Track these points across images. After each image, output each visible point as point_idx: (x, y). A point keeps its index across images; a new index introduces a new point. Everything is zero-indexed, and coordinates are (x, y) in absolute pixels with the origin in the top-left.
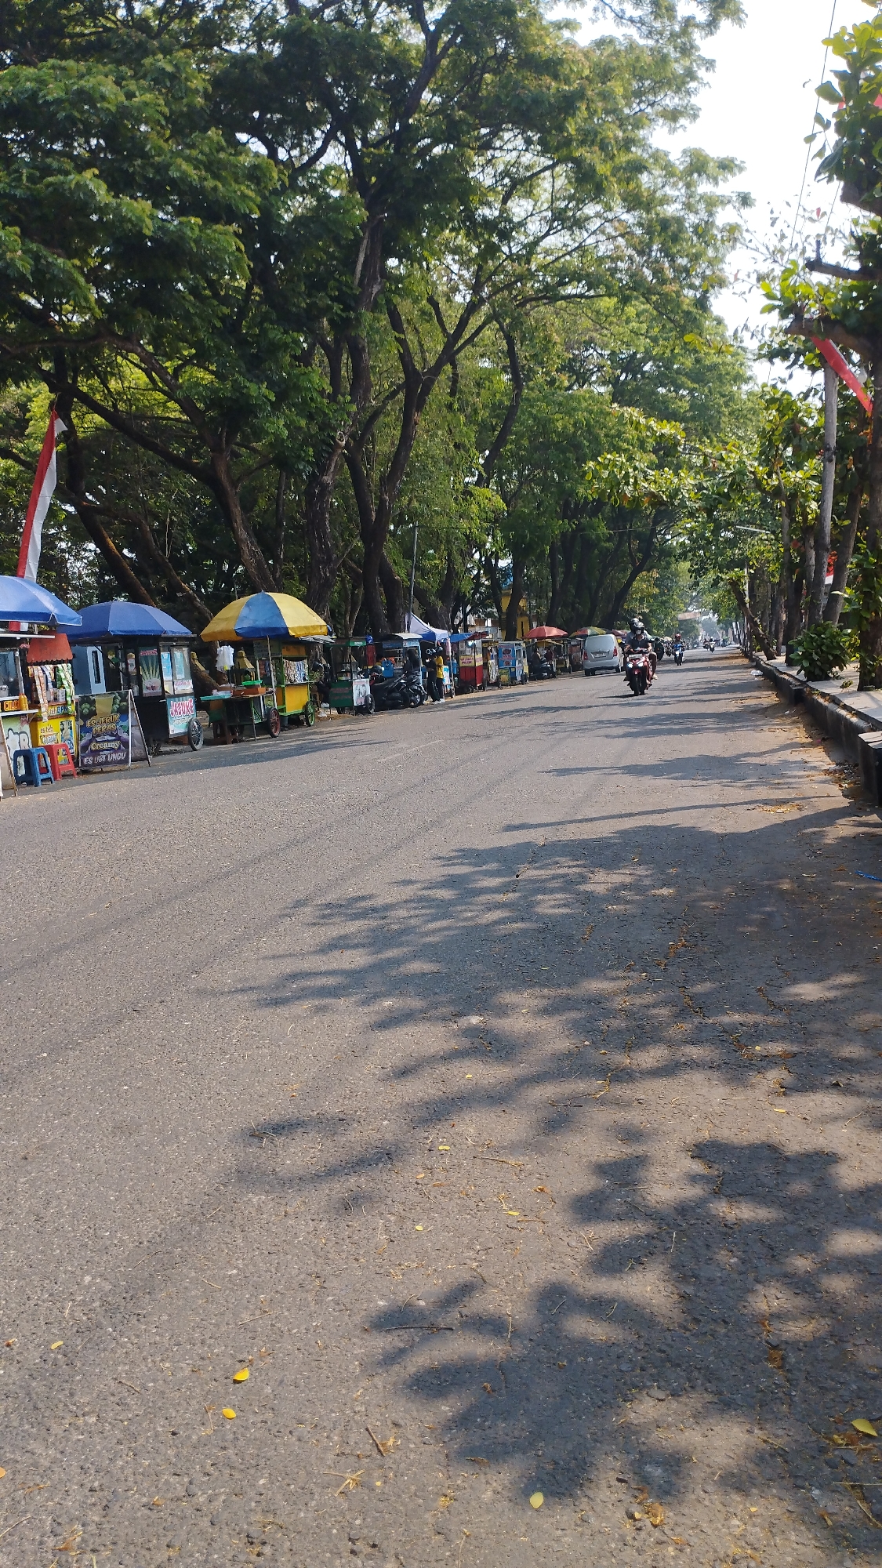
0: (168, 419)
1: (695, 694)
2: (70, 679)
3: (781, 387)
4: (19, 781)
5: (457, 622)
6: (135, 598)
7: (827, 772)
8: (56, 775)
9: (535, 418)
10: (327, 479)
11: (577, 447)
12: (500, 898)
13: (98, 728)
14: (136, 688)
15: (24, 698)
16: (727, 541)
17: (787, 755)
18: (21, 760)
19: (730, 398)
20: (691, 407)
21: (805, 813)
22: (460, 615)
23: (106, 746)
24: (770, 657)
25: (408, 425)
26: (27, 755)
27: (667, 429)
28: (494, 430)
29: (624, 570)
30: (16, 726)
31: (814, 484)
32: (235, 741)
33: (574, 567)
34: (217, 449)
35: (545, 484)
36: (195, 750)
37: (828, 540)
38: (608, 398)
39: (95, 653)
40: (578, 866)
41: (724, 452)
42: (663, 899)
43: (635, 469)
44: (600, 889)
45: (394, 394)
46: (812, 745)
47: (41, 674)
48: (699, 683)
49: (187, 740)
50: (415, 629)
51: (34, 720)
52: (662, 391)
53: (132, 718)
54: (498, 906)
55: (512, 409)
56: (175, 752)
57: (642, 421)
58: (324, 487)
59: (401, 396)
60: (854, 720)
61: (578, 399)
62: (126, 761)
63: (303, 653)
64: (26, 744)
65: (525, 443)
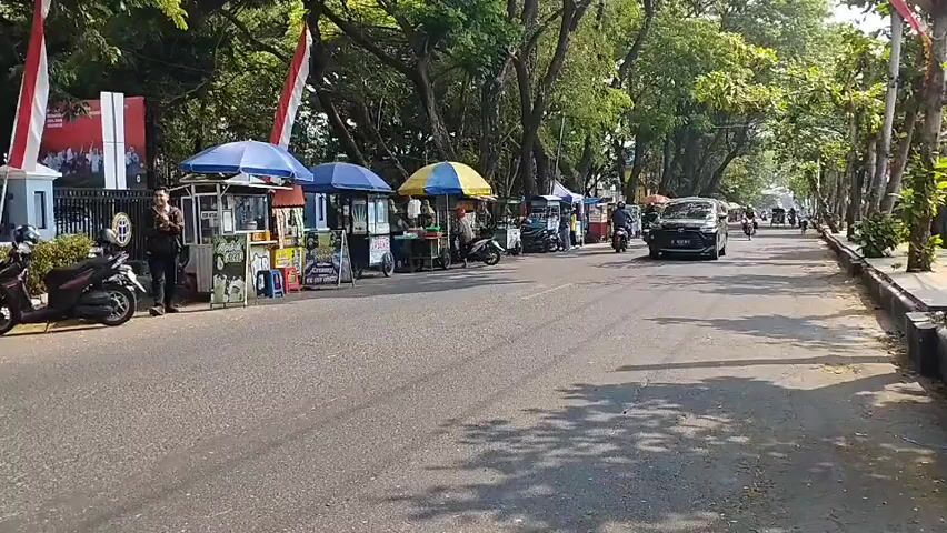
0: (387, 28)
1: (771, 258)
2: (301, 219)
3: (856, 26)
4: (259, 293)
5: (589, 186)
6: (353, 160)
7: (879, 339)
8: (285, 289)
9: (660, 38)
10: (500, 79)
11: (691, 61)
12: (611, 432)
13: (318, 257)
14: (348, 227)
15: (267, 231)
16: (806, 137)
17: (844, 320)
18: (262, 277)
19: (813, 29)
20: (783, 33)
21: (860, 376)
22: (592, 181)
23: (323, 270)
24: (835, 231)
25: (563, 39)
26: (266, 274)
27: (762, 53)
28: (628, 45)
29: (722, 154)
30: (261, 252)
31: (879, 103)
32: (417, 271)
33: (683, 150)
34: (421, 54)
35: (664, 89)
36: (387, 276)
37: (888, 148)
38: (718, 25)
39: (321, 198)
40: (673, 409)
41: (807, 74)
42: (741, 446)
43: (736, 84)
44: (690, 432)
45: (554, 17)
46: (866, 313)
47: (282, 215)
48: (775, 249)
49: (382, 268)
50: (558, 192)
51: (274, 248)
52: (759, 20)
53: (344, 250)
54: (610, 439)
55: (644, 30)
56: (372, 277)
57: (744, 47)
58: (497, 85)
59: (560, 18)
60: (903, 298)
61: (694, 26)
62: (337, 282)
63: (472, 208)
64: (266, 266)
65: (651, 55)
